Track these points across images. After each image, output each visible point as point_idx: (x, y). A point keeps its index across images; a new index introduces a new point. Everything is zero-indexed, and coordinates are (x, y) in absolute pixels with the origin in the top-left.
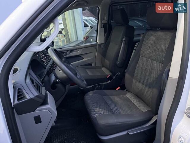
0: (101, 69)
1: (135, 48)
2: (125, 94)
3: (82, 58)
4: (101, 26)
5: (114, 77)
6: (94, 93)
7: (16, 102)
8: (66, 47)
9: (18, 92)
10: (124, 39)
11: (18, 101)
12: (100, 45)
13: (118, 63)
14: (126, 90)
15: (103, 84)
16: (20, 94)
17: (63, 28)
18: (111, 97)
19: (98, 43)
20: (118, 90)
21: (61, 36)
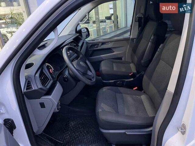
0: (130, 64)
1: (159, 50)
2: (140, 95)
3: (113, 51)
4: (136, 20)
5: (138, 76)
6: (108, 89)
7: (25, 90)
8: (98, 40)
9: (28, 84)
10: (152, 38)
11: (26, 90)
12: (133, 39)
13: (142, 61)
14: (143, 91)
15: (125, 81)
16: (28, 85)
17: (113, 13)
18: (124, 95)
19: (131, 38)
20: (135, 90)
21: (109, 22)
